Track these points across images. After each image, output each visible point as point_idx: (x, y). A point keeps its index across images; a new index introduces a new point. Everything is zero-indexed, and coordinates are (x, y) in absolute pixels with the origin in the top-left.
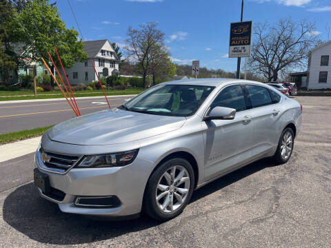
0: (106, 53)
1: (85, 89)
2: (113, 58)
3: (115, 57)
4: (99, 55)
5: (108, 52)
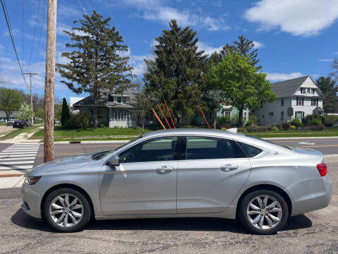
0: (306, 90)
1: (269, 129)
2: (316, 95)
3: (318, 93)
4: (298, 93)
5: (309, 89)
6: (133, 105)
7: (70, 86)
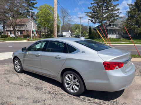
6: (120, 27)
7: (92, 21)
